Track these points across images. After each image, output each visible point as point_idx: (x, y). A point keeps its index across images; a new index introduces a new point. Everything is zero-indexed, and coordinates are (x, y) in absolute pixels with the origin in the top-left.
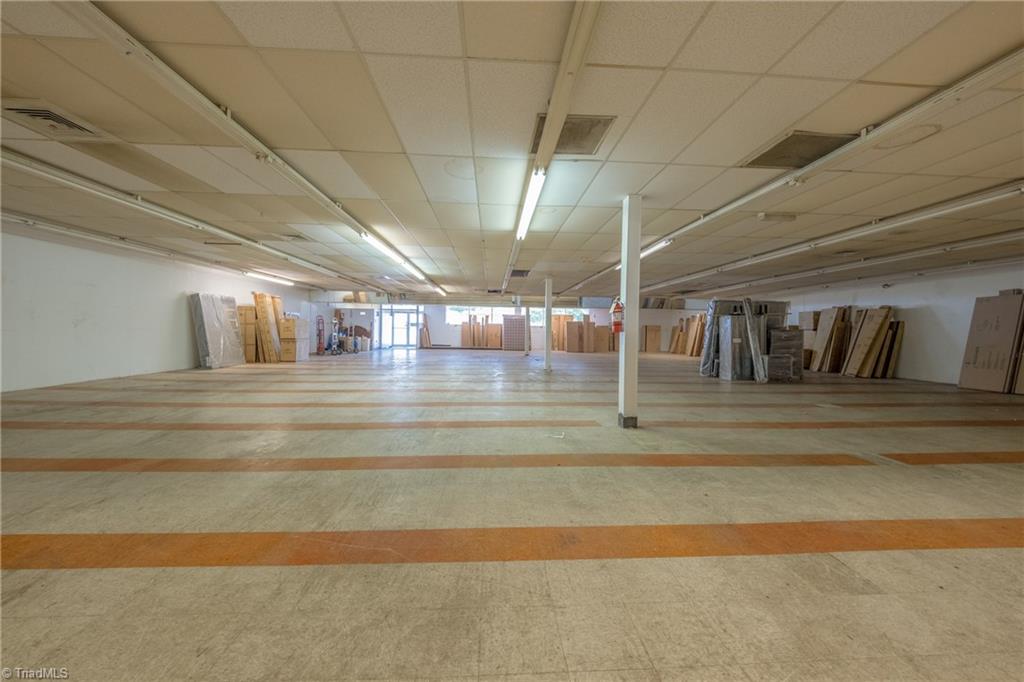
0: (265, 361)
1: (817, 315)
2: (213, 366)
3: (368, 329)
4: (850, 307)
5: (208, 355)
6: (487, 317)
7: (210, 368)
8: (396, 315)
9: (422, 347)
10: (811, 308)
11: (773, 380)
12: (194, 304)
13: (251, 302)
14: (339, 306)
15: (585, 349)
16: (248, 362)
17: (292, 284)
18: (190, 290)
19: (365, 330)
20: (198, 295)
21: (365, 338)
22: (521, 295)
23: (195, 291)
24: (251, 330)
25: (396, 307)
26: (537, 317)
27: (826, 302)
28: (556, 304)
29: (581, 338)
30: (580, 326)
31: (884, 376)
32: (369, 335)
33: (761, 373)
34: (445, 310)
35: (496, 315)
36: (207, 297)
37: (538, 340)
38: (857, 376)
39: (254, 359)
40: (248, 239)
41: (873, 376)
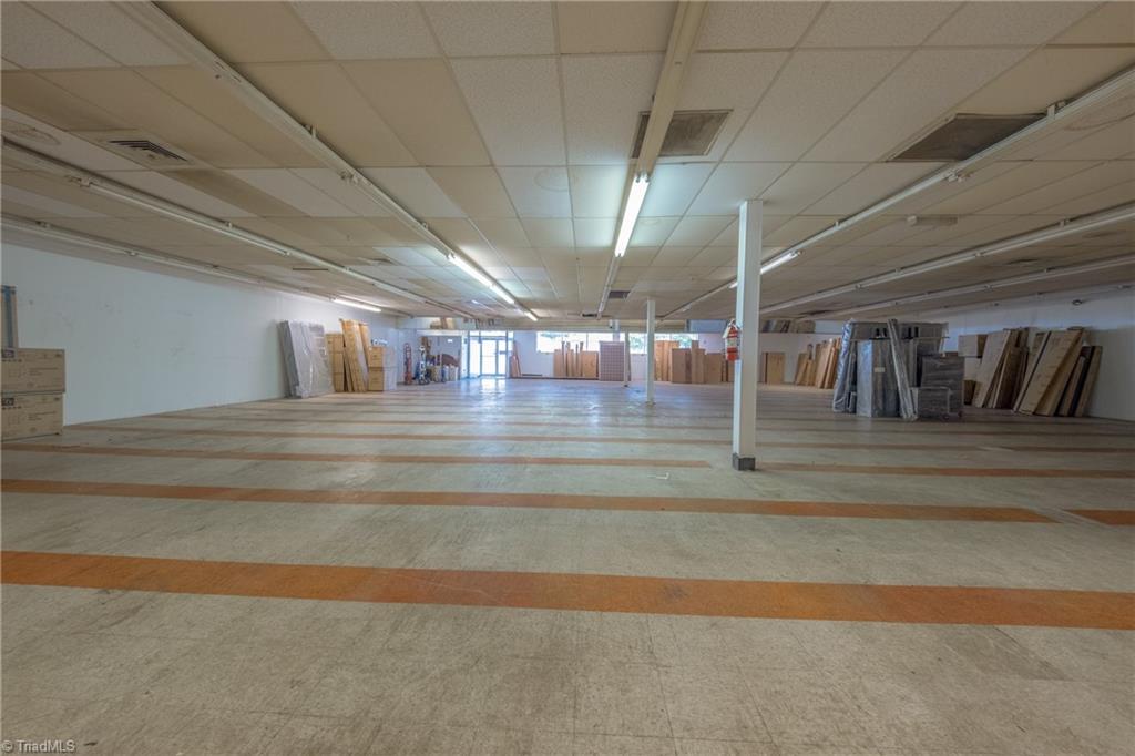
0: (353, 391)
1: (982, 339)
2: (303, 395)
3: (456, 357)
4: (1027, 329)
5: (298, 384)
6: (582, 344)
7: (300, 397)
8: (484, 342)
9: (511, 377)
10: (974, 331)
11: (925, 417)
12: (283, 332)
13: (339, 330)
14: (426, 333)
15: (693, 379)
16: (337, 391)
17: (378, 310)
18: (279, 318)
19: (452, 358)
20: (287, 323)
21: (452, 367)
22: (620, 319)
23: (284, 319)
24: (339, 358)
25: (484, 333)
26: (638, 344)
27: (997, 323)
28: (658, 329)
29: (688, 367)
30: (687, 351)
31: (1072, 414)
32: (457, 363)
33: (909, 407)
34: (535, 337)
35: (592, 341)
36: (295, 325)
37: (639, 370)
38: (1034, 413)
39: (342, 388)
40: (336, 264)
41: (1057, 414)
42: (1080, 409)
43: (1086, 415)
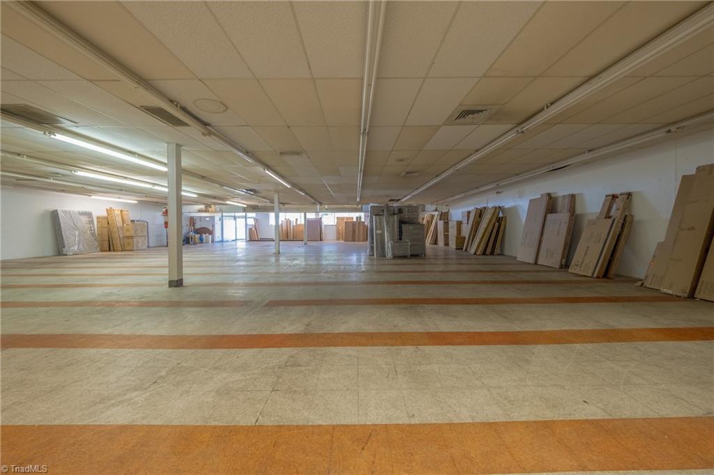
0: (114, 250)
1: (469, 213)
2: (68, 253)
3: (211, 229)
4: (485, 208)
5: (64, 247)
6: (297, 220)
7: (66, 255)
8: (238, 219)
9: (251, 240)
10: (466, 209)
11: (395, 257)
12: (54, 215)
13: (105, 214)
14: (193, 215)
15: (357, 239)
16: (102, 251)
17: (136, 202)
18: (52, 208)
19: (209, 230)
20: (57, 211)
21: (207, 235)
23: (55, 209)
24: (105, 231)
25: (237, 214)
26: (330, 219)
27: (471, 206)
29: (354, 232)
30: (354, 224)
31: (492, 253)
32: (211, 233)
33: (389, 254)
34: (268, 216)
35: (296, 218)
36: (65, 212)
37: (330, 236)
38: (475, 254)
39: (108, 249)
41: (484, 253)
42: (497, 251)
43: (502, 254)
